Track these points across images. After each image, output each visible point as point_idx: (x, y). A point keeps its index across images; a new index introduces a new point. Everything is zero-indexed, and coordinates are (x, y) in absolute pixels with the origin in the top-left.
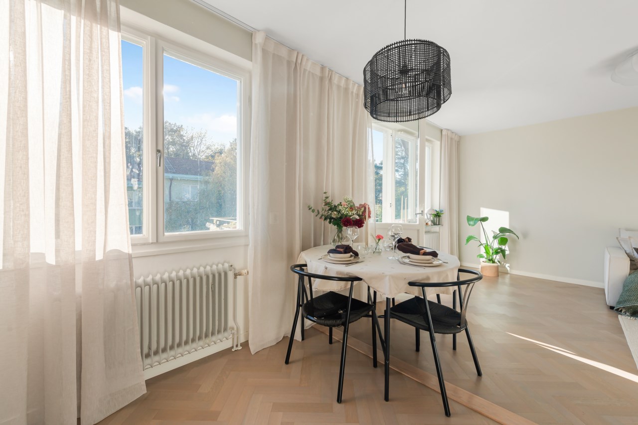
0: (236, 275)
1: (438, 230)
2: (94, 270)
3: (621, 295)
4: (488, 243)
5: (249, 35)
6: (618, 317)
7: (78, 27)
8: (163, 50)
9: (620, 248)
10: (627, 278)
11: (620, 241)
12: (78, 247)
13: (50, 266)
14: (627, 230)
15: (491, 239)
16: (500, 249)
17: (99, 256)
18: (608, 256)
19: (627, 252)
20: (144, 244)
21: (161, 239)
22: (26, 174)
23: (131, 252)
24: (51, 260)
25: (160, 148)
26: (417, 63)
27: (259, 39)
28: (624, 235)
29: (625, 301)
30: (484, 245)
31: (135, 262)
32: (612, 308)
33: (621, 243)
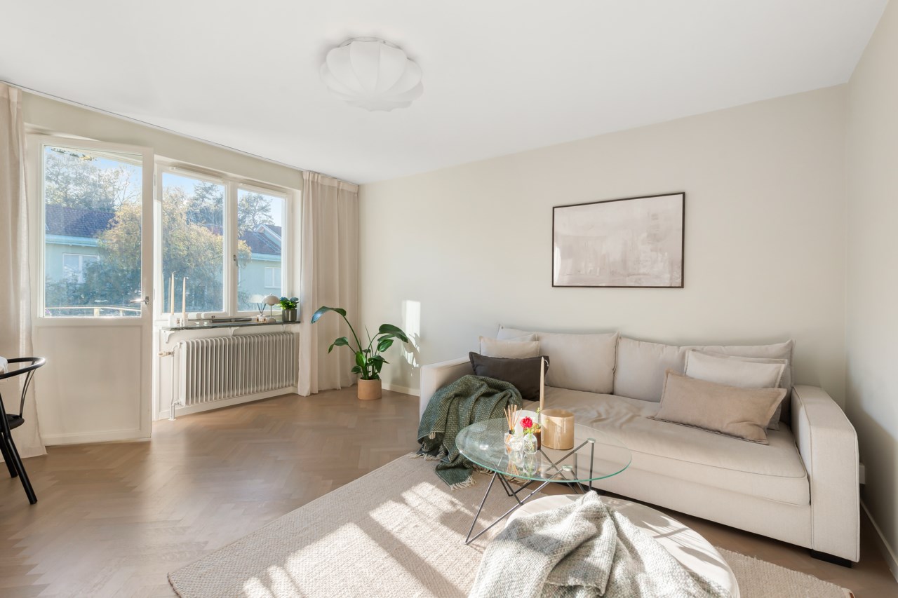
1: (295, 330)
3: (420, 423)
16: (379, 357)
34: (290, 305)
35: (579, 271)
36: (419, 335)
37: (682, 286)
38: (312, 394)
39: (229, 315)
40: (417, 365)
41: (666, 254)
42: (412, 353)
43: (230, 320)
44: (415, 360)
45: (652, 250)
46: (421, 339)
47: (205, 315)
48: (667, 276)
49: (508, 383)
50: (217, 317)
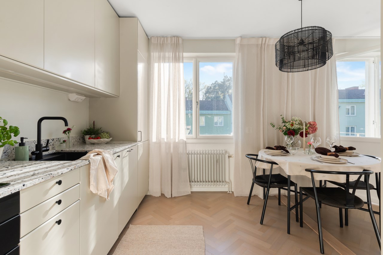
0: (229, 157)
2: (176, 145)
5: (233, 40)
7: (172, 65)
8: (199, 62)
12: (172, 137)
13: (165, 142)
17: (177, 141)
20: (192, 138)
21: (197, 137)
22: (161, 115)
23: (186, 140)
24: (166, 141)
25: (198, 101)
26: (310, 39)
27: (238, 41)
31: (188, 145)
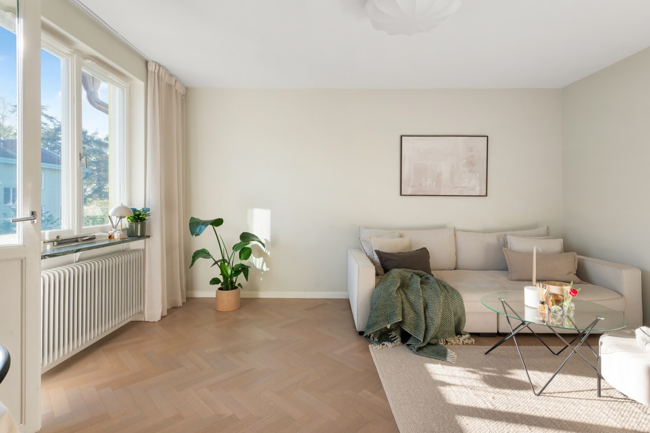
1: (142, 247)
3: (370, 317)
4: (226, 258)
6: (368, 349)
9: (360, 249)
10: (373, 293)
11: (362, 242)
14: (366, 228)
15: (230, 251)
16: (242, 265)
18: (357, 266)
19: (368, 255)
28: (364, 235)
29: (374, 324)
30: (219, 263)
32: (361, 333)
33: (363, 244)
34: (138, 218)
35: (421, 184)
36: (269, 241)
37: (486, 196)
38: (162, 317)
39: (75, 234)
40: (268, 269)
41: (477, 174)
42: (262, 258)
43: (76, 240)
44: (265, 264)
45: (469, 172)
46: (274, 243)
47: (50, 234)
48: (478, 189)
49: (421, 271)
50: (63, 237)
